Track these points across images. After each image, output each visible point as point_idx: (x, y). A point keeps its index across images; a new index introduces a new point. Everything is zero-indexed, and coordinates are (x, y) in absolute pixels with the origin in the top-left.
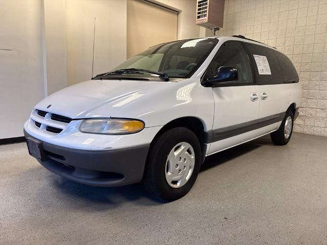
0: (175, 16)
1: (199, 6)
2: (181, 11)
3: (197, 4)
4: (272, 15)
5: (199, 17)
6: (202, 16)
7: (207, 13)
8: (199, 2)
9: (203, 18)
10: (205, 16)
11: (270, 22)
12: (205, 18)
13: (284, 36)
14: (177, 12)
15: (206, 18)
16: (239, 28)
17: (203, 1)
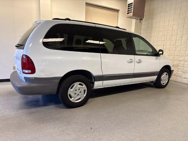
0: (116, 13)
1: (128, 7)
2: (120, 10)
3: (127, 6)
4: (176, 9)
5: (128, 13)
7: (132, 11)
8: (128, 5)
9: (130, 14)
10: (131, 12)
11: (175, 14)
12: (131, 14)
14: (117, 11)
15: (132, 14)
16: (156, 18)
17: (130, 4)
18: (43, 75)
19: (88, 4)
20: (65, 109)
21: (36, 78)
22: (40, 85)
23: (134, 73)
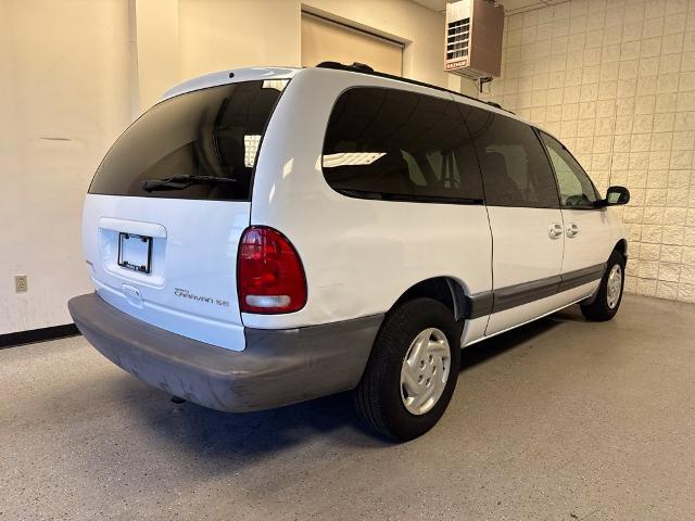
0: (396, 54)
1: (451, 32)
2: (410, 42)
3: (447, 28)
4: (605, 49)
5: (450, 56)
6: (457, 54)
7: (469, 47)
8: (451, 25)
9: (460, 59)
10: (464, 53)
11: (601, 66)
12: (465, 58)
13: (632, 94)
14: (401, 45)
15: (467, 58)
17: (458, 23)
18: (329, 313)
19: (309, 14)
20: (375, 447)
21: (305, 330)
22: (315, 357)
23: (561, 276)
